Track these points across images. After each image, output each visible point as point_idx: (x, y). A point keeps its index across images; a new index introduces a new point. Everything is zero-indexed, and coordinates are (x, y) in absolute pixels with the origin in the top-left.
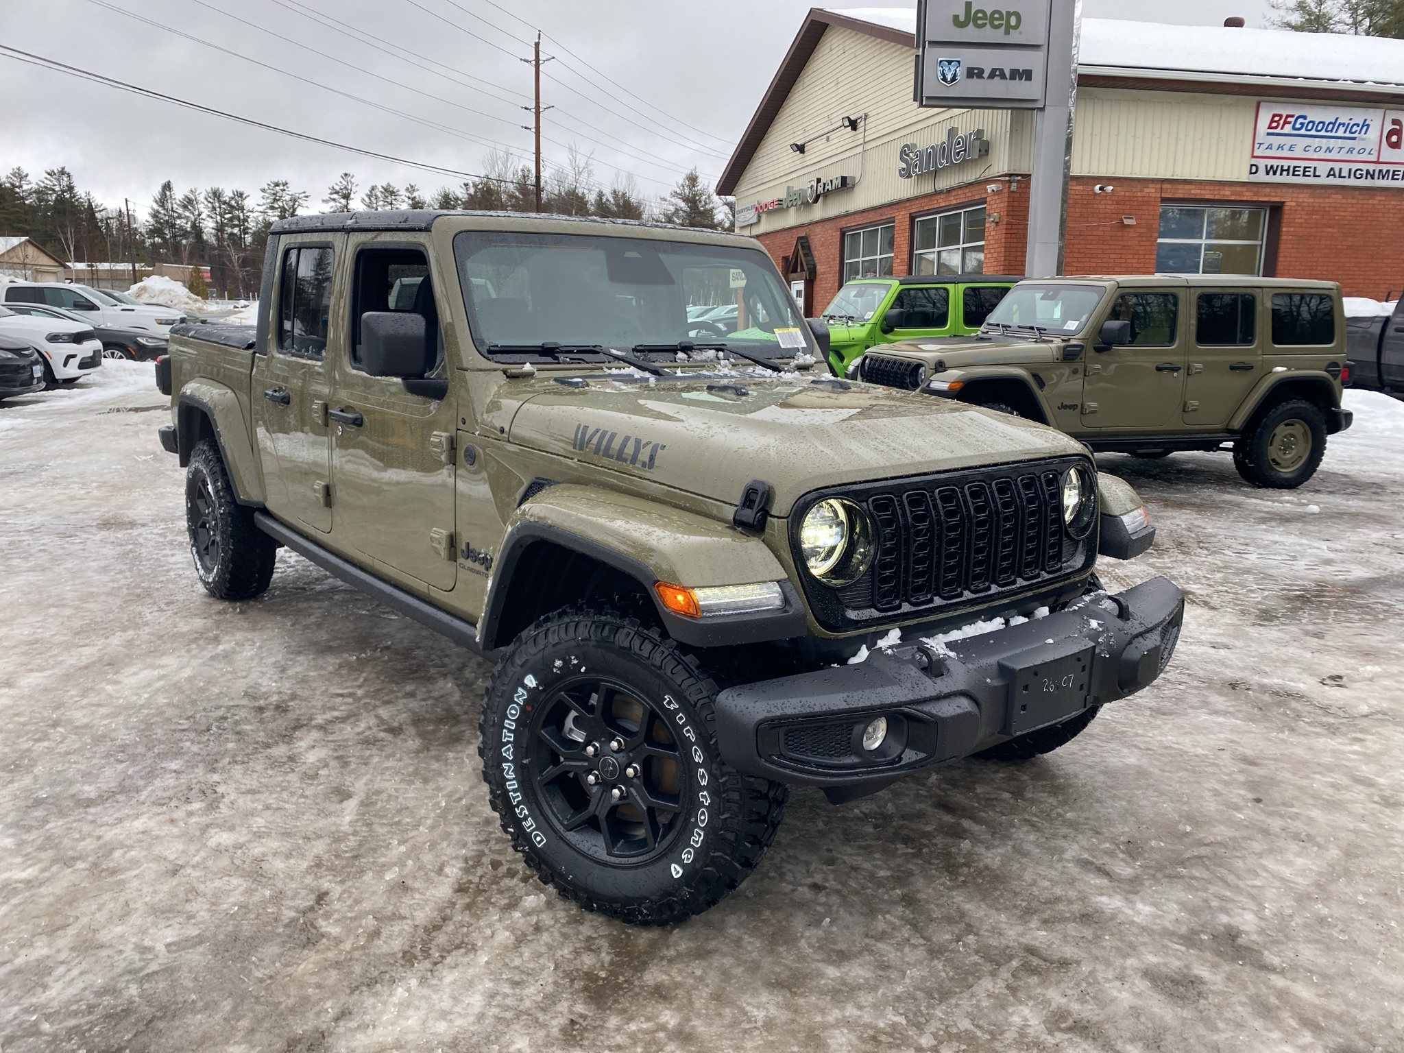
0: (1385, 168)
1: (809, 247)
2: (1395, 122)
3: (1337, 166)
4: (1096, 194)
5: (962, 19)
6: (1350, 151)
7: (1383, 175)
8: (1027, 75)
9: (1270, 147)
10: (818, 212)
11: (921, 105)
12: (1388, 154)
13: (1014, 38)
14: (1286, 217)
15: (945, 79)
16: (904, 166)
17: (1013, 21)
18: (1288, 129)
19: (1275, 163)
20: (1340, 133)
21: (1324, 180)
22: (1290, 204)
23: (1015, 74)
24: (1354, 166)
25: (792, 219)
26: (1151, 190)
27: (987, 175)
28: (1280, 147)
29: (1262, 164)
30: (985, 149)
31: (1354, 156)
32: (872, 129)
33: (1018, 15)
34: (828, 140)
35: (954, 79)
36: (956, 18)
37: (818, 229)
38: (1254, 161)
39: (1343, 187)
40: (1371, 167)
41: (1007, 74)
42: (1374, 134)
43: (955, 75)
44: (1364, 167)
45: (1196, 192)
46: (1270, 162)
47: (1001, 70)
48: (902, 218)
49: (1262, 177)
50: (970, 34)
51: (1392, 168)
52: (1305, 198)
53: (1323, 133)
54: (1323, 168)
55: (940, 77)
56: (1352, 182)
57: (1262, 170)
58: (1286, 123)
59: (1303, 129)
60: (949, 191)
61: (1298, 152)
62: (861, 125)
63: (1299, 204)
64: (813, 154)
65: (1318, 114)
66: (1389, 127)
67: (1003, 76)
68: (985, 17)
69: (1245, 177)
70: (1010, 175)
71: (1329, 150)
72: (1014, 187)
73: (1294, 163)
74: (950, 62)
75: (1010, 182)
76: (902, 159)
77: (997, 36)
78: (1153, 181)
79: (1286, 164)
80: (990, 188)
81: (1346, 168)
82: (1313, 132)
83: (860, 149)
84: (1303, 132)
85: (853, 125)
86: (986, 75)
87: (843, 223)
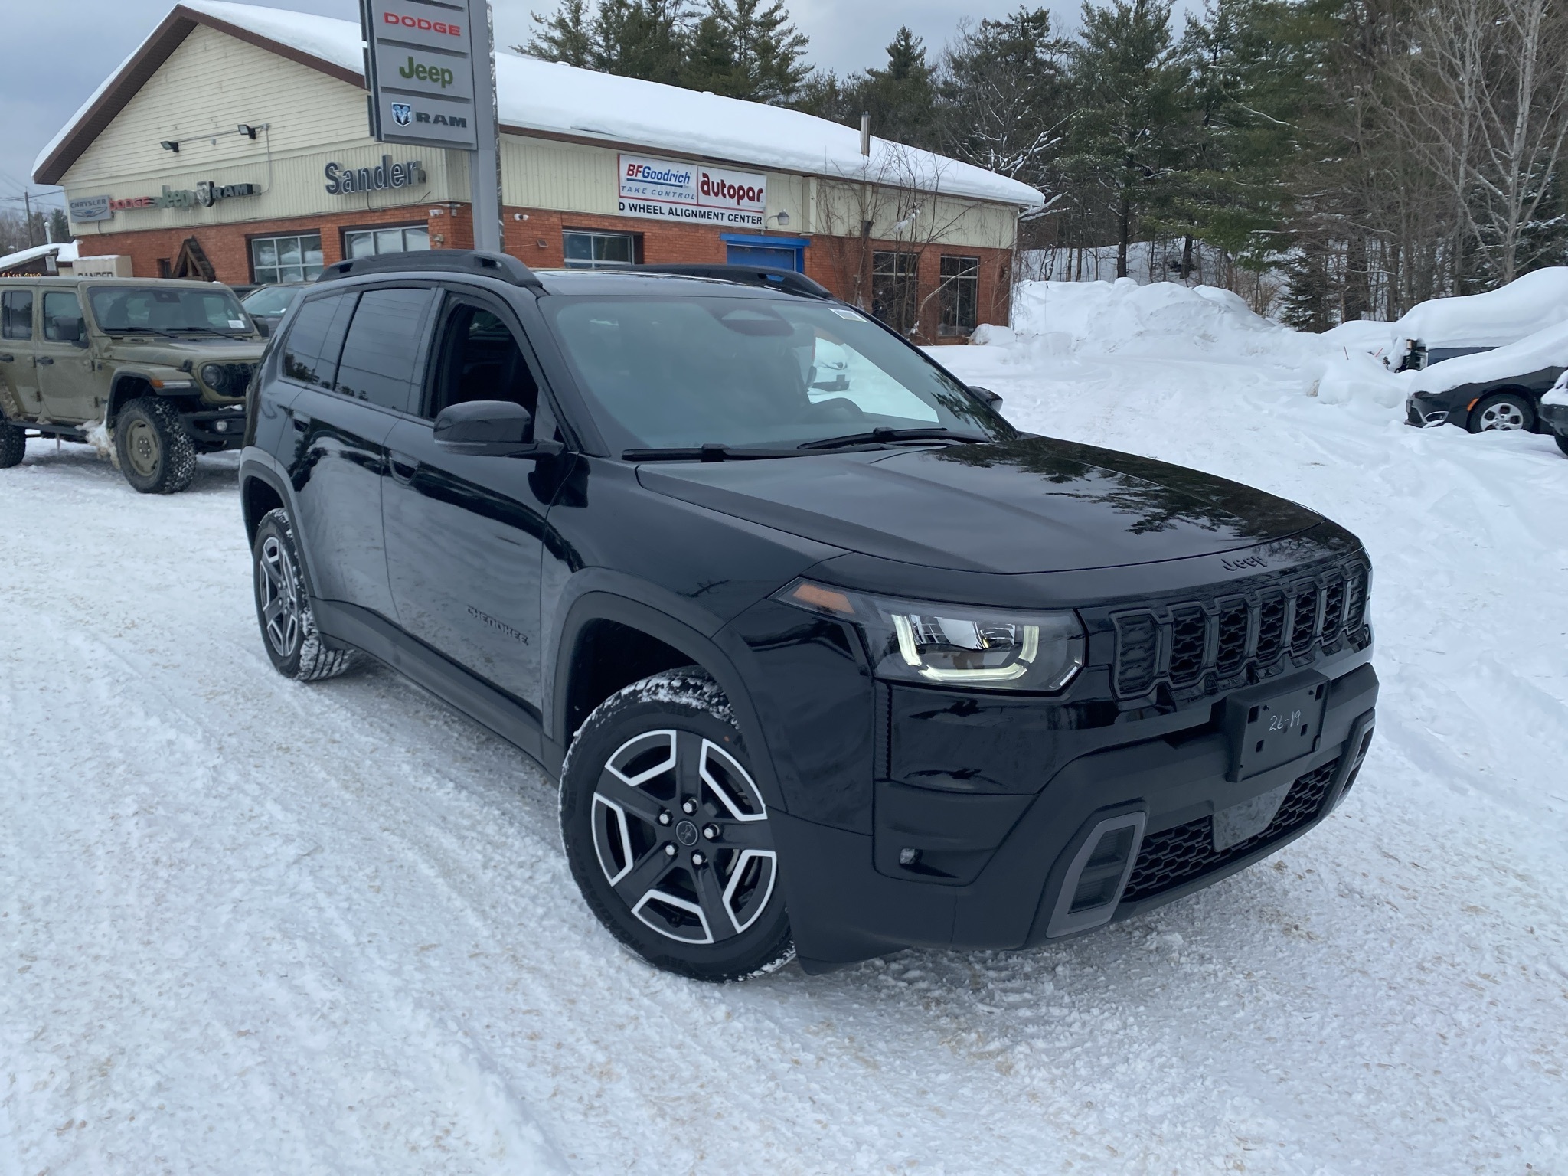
0: (703, 209)
1: (200, 251)
2: (705, 175)
3: (674, 206)
4: (516, 221)
5: (407, 71)
6: (680, 195)
7: (702, 215)
8: (462, 123)
9: (630, 190)
10: (208, 216)
11: (379, 139)
12: (704, 199)
13: (448, 91)
14: (646, 244)
15: (399, 121)
16: (331, 182)
17: (447, 77)
18: (640, 176)
19: (635, 202)
20: (672, 182)
21: (667, 217)
22: (647, 234)
23: (454, 122)
24: (685, 207)
25: (168, 219)
26: (555, 219)
27: (427, 200)
28: (637, 190)
29: (626, 202)
30: (423, 178)
31: (683, 200)
32: (279, 140)
33: (448, 71)
34: (214, 143)
35: (406, 121)
36: (402, 70)
37: (212, 233)
38: (622, 200)
39: (680, 223)
40: (695, 209)
41: (448, 120)
42: (693, 184)
43: (407, 118)
44: (691, 208)
45: (585, 222)
46: (632, 202)
47: (443, 117)
48: (329, 231)
49: (627, 213)
50: (414, 84)
51: (707, 210)
52: (656, 230)
53: (662, 181)
54: (665, 210)
55: (395, 119)
56: (684, 219)
57: (627, 208)
58: (638, 171)
59: (651, 177)
60: (384, 210)
61: (648, 195)
62: (261, 135)
63: (653, 234)
64: (192, 153)
65: (658, 166)
66: (701, 179)
67: (445, 123)
68: (425, 71)
69: (617, 212)
70: (450, 203)
71: (667, 194)
72: (454, 212)
73: (647, 203)
74: (402, 107)
75: (451, 208)
76: (329, 176)
77: (435, 88)
78: (555, 212)
79: (642, 203)
80: (432, 212)
81: (679, 208)
82: (656, 180)
83: (265, 158)
84: (649, 179)
85: (252, 133)
86: (432, 119)
87: (249, 230)
